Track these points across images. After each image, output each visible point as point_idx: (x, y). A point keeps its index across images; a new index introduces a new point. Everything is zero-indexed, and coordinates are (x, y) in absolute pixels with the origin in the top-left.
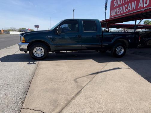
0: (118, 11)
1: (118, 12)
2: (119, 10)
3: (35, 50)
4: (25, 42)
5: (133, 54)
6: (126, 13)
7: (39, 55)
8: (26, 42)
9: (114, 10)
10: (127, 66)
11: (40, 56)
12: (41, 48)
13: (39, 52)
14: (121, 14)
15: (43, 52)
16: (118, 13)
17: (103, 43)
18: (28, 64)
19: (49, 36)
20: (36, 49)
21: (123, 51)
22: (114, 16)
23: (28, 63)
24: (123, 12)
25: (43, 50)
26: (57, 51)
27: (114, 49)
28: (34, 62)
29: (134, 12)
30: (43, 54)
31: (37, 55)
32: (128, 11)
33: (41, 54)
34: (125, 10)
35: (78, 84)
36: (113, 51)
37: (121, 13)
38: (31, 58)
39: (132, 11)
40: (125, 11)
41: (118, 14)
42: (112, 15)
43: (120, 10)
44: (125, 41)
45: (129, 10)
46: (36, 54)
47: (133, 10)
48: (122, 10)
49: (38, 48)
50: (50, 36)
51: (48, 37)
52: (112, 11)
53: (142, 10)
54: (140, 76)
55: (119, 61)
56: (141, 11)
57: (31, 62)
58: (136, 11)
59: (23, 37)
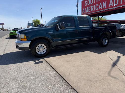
0: (89, 9)
1: (90, 10)
2: (90, 8)
3: (37, 47)
4: (26, 40)
6: (98, 10)
7: (41, 52)
8: (28, 40)
9: (86, 8)
11: (43, 53)
16: (90, 11)
20: (39, 46)
22: (86, 13)
24: (94, 10)
27: (101, 41)
29: (105, 10)
30: (45, 50)
33: (43, 51)
34: (97, 8)
40: (96, 9)
45: (100, 8)
46: (38, 51)
47: (104, 8)
48: (93, 9)
51: (49, 33)
52: (84, 9)
53: (112, 8)
57: (37, 61)
58: (107, 9)
59: (24, 35)
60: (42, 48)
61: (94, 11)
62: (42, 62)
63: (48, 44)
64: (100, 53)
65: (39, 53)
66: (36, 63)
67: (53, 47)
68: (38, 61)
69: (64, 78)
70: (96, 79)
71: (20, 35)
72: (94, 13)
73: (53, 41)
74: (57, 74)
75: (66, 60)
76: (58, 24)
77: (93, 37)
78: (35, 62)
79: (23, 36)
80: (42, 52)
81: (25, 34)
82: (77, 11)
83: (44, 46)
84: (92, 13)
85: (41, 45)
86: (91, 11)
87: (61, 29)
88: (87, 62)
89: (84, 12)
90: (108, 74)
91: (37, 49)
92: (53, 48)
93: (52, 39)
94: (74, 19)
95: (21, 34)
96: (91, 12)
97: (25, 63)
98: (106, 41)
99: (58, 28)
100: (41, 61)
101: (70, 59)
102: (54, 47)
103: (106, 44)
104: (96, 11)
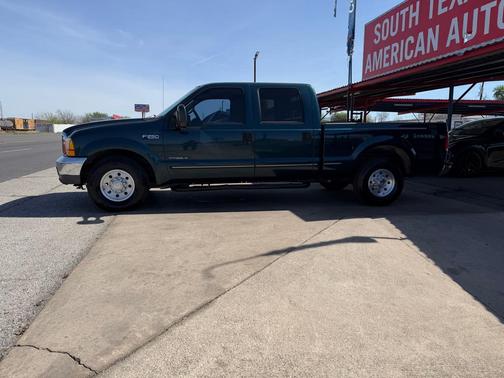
0: (386, 56)
1: (388, 60)
2: (389, 52)
3: (105, 179)
4: (73, 154)
5: (435, 194)
6: (413, 60)
7: (117, 196)
8: (78, 155)
9: (375, 53)
10: (398, 233)
11: (123, 198)
12: (124, 174)
13: (117, 186)
14: (395, 66)
15: (130, 186)
16: (387, 65)
17: (325, 159)
18: (79, 223)
19: (149, 137)
20: (111, 177)
21: (391, 184)
22: (375, 72)
23: (81, 219)
24: (401, 60)
25: (131, 181)
26: (178, 183)
27: (362, 177)
28: (101, 218)
29: (434, 59)
30: (131, 191)
31: (113, 195)
32: (416, 56)
33: (126, 193)
34: (409, 54)
35: (213, 281)
36: (360, 184)
37: (397, 62)
38: (93, 206)
39: (427, 56)
40: (408, 58)
41: (386, 65)
42: (368, 70)
43: (394, 54)
44: (399, 152)
45: (420, 52)
46: (109, 192)
47: (433, 53)
48: (399, 55)
49: (114, 173)
50: (153, 137)
51: (146, 138)
52: (369, 56)
53: (456, 52)
54: (431, 264)
55: (372, 216)
56: (454, 55)
58: (439, 57)
59: (71, 139)
60: (117, 183)
61: (400, 64)
63: (144, 174)
65: (111, 197)
68: (98, 218)
71: (65, 138)
72: (398, 72)
80: (122, 195)
82: (350, 62)
83: (127, 179)
85: (119, 174)
86: (392, 63)
89: (370, 67)
91: (107, 184)
96: (390, 67)
103: (387, 192)
104: (405, 62)
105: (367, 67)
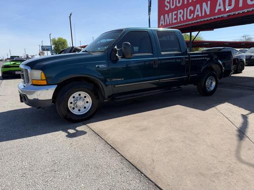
0: (174, 17)
1: (176, 19)
2: (176, 15)
3: (71, 100)
4: (46, 83)
6: (193, 19)
7: (79, 110)
8: (49, 83)
9: (166, 15)
11: (83, 112)
12: (83, 94)
14: (181, 22)
15: (87, 102)
16: (176, 21)
18: (67, 136)
19: (100, 66)
20: (74, 97)
21: (214, 83)
22: (167, 25)
24: (185, 19)
25: (89, 99)
29: (208, 19)
30: (89, 106)
31: (77, 110)
32: (195, 17)
33: (85, 108)
34: (190, 16)
37: (182, 20)
39: (202, 17)
40: (189, 18)
41: (174, 21)
42: (162, 24)
43: (180, 16)
45: (198, 15)
46: (74, 108)
47: (206, 15)
48: (183, 16)
49: (76, 94)
50: (103, 66)
51: (98, 67)
52: (162, 17)
53: (222, 15)
57: (71, 131)
58: (211, 18)
59: (41, 71)
60: (81, 102)
61: (184, 21)
62: (84, 133)
63: (95, 92)
64: (204, 109)
65: (76, 112)
66: (70, 136)
67: (106, 97)
68: (75, 130)
69: (143, 170)
70: (215, 171)
71: (29, 70)
72: (184, 25)
73: (106, 86)
74: (125, 162)
75: (138, 127)
76: (116, 47)
77: (188, 76)
78: (67, 134)
79: (37, 74)
80: (82, 109)
81: (43, 69)
82: (149, 20)
83: (85, 97)
84: (179, 25)
85: (80, 95)
86: (179, 20)
87: (123, 57)
88: (183, 130)
89: (163, 22)
90: (237, 156)
91: (71, 103)
92: (105, 101)
93: (105, 81)
94: (150, 36)
95: (32, 69)
96: (177, 23)
97: (43, 135)
98: (212, 83)
99: (117, 55)
100: (82, 131)
101: (145, 123)
102: (109, 97)
103: (212, 88)
104: (188, 20)
105: (161, 23)
